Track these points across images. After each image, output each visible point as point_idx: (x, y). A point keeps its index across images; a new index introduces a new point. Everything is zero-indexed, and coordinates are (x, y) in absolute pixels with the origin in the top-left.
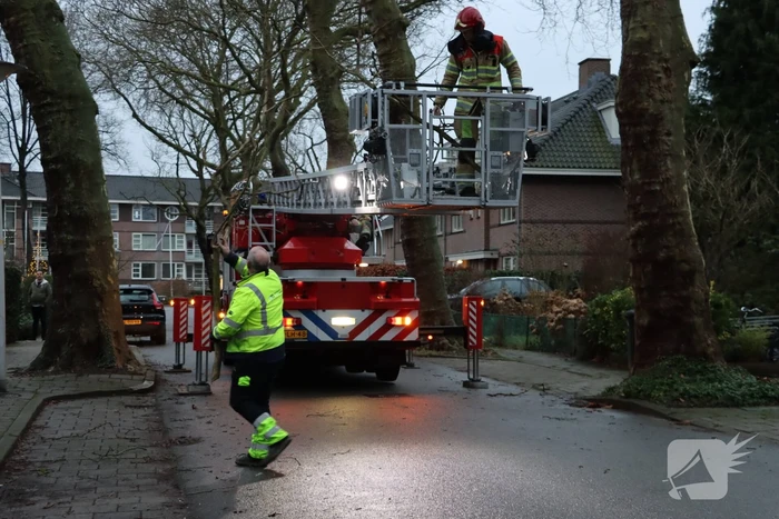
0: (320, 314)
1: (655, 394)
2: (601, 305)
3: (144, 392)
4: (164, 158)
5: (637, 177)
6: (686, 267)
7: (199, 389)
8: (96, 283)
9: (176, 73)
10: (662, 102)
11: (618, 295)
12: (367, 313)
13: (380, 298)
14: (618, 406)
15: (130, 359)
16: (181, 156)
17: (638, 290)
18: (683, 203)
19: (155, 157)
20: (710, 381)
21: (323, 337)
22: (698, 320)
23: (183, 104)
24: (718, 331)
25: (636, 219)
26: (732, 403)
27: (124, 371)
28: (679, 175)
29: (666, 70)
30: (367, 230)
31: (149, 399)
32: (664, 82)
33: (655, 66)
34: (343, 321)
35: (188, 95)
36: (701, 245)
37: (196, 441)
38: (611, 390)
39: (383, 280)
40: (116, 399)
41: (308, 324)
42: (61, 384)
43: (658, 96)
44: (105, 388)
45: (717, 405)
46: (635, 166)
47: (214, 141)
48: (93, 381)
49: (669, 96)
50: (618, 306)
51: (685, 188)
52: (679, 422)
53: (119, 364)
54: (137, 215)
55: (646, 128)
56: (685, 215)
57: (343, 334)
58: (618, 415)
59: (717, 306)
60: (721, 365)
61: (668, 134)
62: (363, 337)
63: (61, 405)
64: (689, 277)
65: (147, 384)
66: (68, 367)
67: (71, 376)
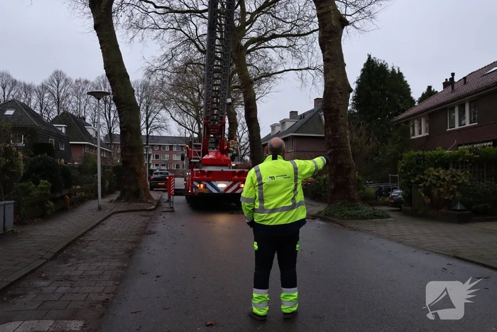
0: (213, 183)
1: (336, 215)
2: (319, 180)
3: (151, 210)
4: (182, 131)
5: (330, 132)
6: (348, 167)
7: (170, 210)
8: (137, 171)
9: (184, 102)
10: (339, 104)
11: (325, 176)
12: (231, 183)
13: (236, 177)
14: (322, 219)
15: (150, 197)
16: (187, 130)
17: (331, 175)
18: (347, 142)
19: (179, 130)
20: (356, 209)
21: (214, 191)
22: (352, 187)
23: (188, 113)
24: (359, 190)
25: (330, 148)
26: (364, 218)
27: (146, 202)
28: (346, 132)
29: (341, 93)
30: (235, 152)
31: (152, 213)
32: (340, 97)
33: (337, 91)
34: (222, 185)
35: (188, 110)
36: (353, 159)
37: (154, 233)
38: (320, 212)
39: (237, 170)
40: (139, 213)
41: (209, 187)
42: (123, 206)
43: (338, 102)
44: (137, 208)
45: (358, 219)
46: (329, 128)
47: (197, 125)
48: (134, 206)
49: (342, 103)
50: (325, 180)
51: (348, 137)
52: (344, 226)
53: (144, 200)
54: (175, 149)
55: (333, 114)
56: (348, 147)
57: (222, 190)
58: (321, 223)
59: (359, 181)
60: (360, 204)
61: (342, 117)
62: (229, 191)
63: (119, 215)
64: (349, 170)
65: (153, 207)
66: (127, 200)
67: (127, 203)
